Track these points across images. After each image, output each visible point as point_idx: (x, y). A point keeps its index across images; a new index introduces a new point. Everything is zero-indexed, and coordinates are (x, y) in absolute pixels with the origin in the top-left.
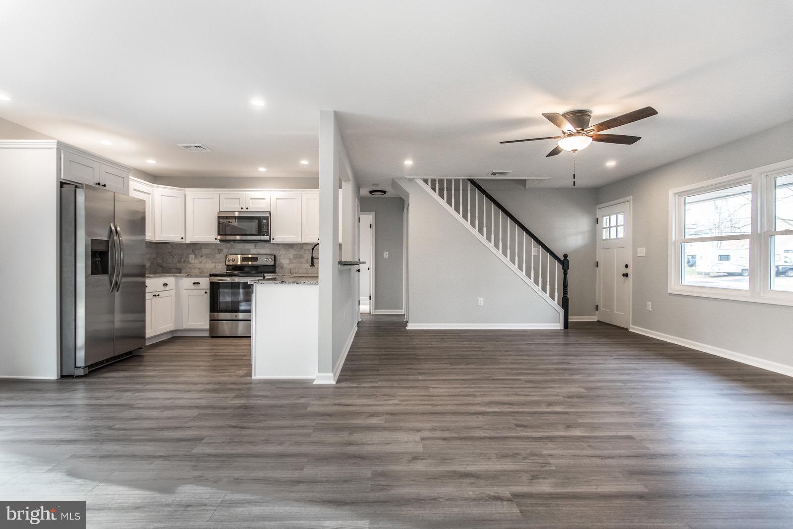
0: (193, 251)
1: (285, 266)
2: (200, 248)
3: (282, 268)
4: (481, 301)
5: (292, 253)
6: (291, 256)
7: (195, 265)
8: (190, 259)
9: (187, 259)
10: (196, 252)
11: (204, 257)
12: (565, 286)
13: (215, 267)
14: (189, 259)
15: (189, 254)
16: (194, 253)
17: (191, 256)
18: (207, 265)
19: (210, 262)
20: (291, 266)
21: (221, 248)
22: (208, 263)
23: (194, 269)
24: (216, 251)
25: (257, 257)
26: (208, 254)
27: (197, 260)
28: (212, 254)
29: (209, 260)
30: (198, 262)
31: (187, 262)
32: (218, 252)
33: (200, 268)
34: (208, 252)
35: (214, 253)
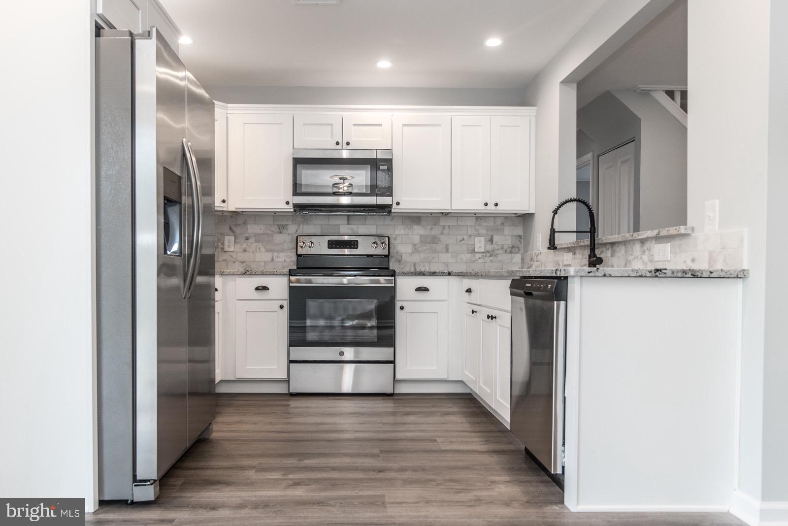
0: (230, 228)
1: (405, 258)
2: (245, 223)
3: (400, 261)
5: (418, 232)
6: (417, 239)
7: (234, 255)
8: (226, 243)
9: (220, 244)
10: (238, 230)
11: (252, 240)
13: (272, 260)
14: (223, 244)
15: (223, 235)
16: (233, 232)
17: (227, 238)
18: (258, 255)
19: (263, 250)
20: (416, 258)
21: (284, 223)
22: (260, 252)
23: (234, 262)
24: (276, 229)
25: (359, 239)
26: (260, 234)
27: (238, 246)
28: (268, 235)
29: (261, 246)
30: (241, 250)
31: (220, 249)
32: (278, 230)
33: (244, 262)
34: (259, 232)
35: (270, 232)
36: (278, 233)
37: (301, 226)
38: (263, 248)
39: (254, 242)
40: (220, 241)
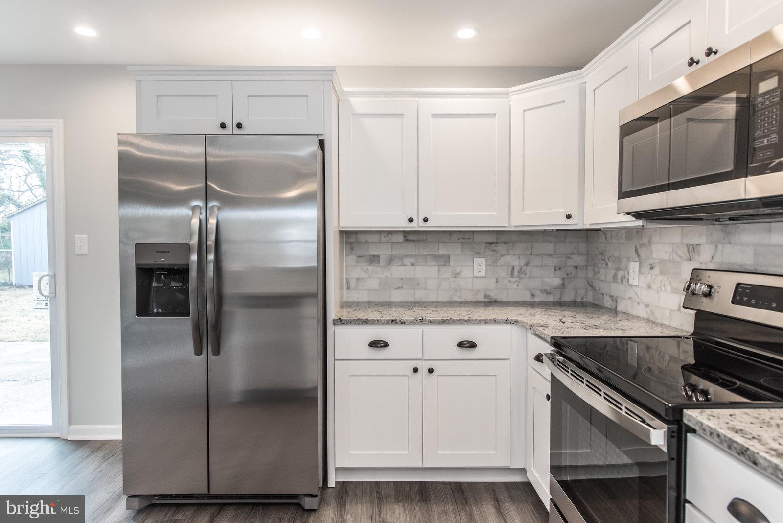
0: (636, 250)
2: (650, 242)
7: (639, 292)
8: (631, 273)
9: (626, 274)
10: (643, 252)
11: (657, 270)
14: (628, 274)
15: (629, 260)
16: (639, 256)
17: (632, 265)
18: (663, 296)
19: (669, 289)
21: (695, 241)
22: (666, 291)
23: (639, 303)
24: (684, 253)
26: (665, 260)
27: (642, 277)
28: (673, 261)
29: (667, 282)
30: (645, 286)
31: (626, 280)
32: (688, 255)
33: (648, 305)
34: (666, 257)
35: (678, 259)
36: (687, 260)
37: (720, 247)
38: (669, 285)
39: (659, 273)
40: (627, 268)
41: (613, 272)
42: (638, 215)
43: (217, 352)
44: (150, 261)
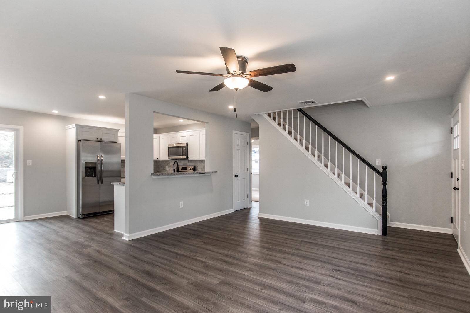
2: (170, 163)
4: (307, 202)
12: (385, 195)
15: (166, 166)
25: (187, 167)
39: (171, 168)
40: (166, 167)
41: (163, 168)
42: (170, 159)
43: (102, 184)
44: (88, 166)
